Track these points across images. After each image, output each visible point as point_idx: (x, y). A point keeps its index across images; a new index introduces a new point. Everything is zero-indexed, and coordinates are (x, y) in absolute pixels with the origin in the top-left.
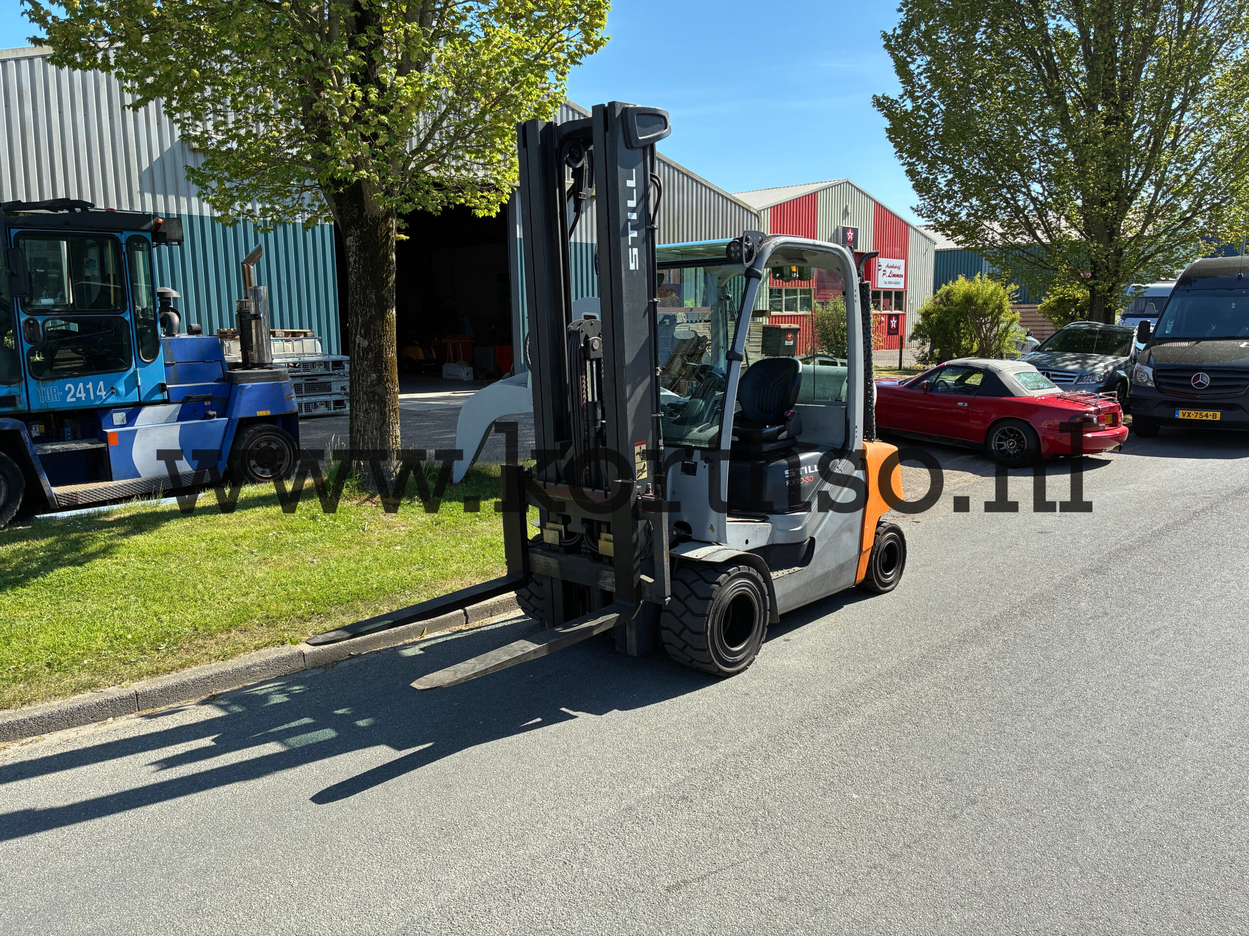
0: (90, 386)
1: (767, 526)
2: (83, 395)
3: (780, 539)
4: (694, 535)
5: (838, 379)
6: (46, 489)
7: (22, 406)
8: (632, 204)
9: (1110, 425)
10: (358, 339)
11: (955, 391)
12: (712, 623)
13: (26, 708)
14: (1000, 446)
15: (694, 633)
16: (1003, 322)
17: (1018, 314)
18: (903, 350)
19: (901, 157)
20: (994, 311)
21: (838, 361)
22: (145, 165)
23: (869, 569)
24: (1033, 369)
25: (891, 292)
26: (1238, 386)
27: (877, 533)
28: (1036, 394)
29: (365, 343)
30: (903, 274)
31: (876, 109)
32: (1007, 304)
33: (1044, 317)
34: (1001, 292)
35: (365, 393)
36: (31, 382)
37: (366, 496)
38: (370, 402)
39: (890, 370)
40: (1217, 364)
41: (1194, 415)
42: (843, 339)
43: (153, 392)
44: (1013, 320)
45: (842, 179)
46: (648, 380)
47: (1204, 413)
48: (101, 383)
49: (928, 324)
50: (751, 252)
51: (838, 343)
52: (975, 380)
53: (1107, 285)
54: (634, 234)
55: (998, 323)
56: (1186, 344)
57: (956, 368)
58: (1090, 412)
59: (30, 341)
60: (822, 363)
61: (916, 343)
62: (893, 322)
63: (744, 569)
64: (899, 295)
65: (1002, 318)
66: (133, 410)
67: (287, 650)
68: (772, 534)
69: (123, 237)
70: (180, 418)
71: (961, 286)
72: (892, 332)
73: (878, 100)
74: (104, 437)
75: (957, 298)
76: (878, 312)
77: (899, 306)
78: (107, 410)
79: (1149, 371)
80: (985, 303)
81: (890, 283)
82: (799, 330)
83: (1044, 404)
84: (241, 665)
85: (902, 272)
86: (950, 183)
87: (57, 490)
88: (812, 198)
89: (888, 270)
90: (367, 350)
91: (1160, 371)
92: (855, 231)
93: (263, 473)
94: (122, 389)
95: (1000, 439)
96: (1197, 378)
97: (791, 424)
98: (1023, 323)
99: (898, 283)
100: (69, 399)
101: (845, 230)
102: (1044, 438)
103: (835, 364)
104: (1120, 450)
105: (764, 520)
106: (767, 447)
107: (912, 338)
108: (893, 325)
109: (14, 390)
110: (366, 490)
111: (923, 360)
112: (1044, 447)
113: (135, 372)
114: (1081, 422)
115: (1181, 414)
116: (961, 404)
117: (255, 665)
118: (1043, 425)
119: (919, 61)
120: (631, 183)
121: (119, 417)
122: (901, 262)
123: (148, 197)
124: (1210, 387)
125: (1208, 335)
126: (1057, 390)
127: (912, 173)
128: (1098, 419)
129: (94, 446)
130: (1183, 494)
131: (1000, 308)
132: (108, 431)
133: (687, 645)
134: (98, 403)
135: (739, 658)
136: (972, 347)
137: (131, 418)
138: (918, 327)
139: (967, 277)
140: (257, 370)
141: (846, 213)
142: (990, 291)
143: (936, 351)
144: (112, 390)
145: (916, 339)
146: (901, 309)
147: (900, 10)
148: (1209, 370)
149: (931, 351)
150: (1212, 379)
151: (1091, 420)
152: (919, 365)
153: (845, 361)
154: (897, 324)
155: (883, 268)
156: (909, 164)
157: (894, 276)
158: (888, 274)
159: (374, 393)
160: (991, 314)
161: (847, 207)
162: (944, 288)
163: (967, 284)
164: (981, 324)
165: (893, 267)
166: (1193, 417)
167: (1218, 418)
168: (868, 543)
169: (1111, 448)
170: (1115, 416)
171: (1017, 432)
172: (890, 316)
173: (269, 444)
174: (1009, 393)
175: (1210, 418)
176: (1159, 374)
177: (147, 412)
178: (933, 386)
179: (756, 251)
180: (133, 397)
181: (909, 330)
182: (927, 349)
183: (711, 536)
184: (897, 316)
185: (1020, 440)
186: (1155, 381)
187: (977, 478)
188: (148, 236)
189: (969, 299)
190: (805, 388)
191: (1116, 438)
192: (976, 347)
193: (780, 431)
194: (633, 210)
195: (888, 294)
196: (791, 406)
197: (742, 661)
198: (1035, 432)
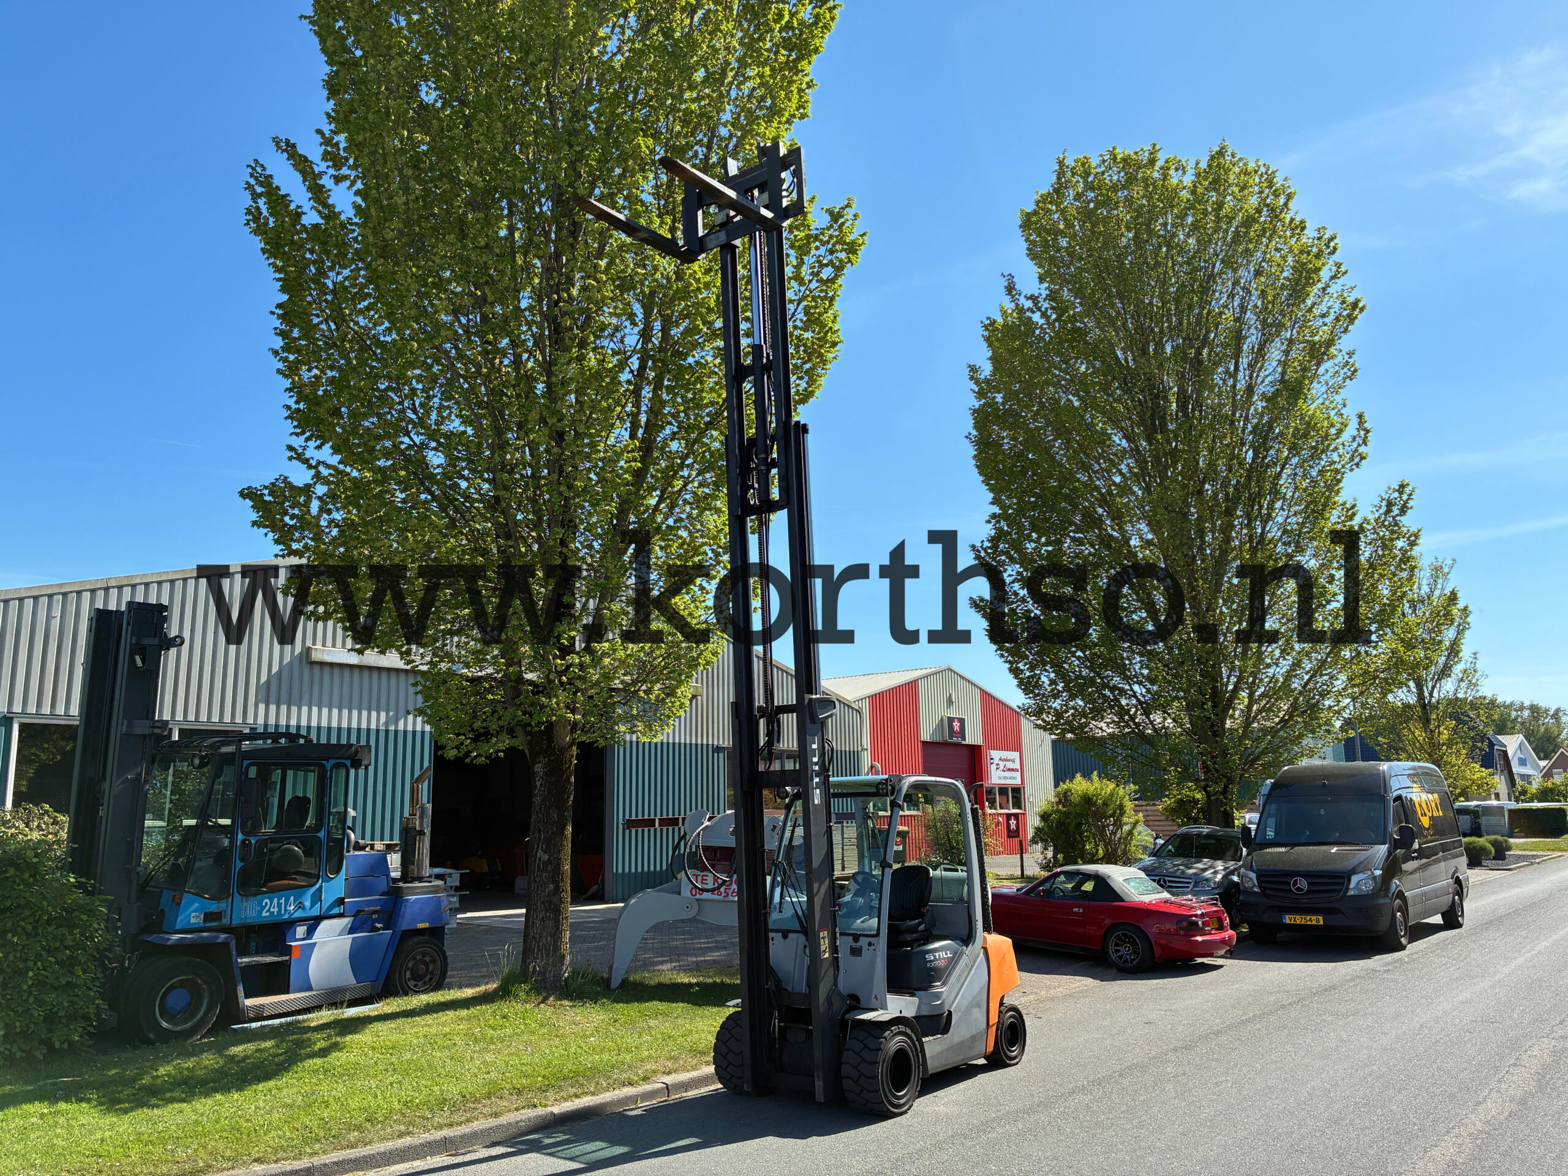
0: (282, 901)
1: (915, 1000)
2: (276, 910)
3: (925, 1012)
4: (862, 1005)
5: (960, 882)
6: (240, 1000)
7: (225, 921)
8: (815, 760)
9: (1217, 929)
10: (540, 853)
11: (1072, 897)
12: (882, 1070)
13: (368, 1147)
14: (1117, 951)
15: (868, 1078)
16: (1126, 824)
17: (1141, 815)
18: (1025, 856)
19: (1002, 656)
20: (1115, 812)
21: (959, 868)
22: (264, 678)
23: (996, 1043)
24: (1143, 875)
25: (1007, 789)
26: (1334, 890)
27: (1000, 1012)
28: (1146, 899)
29: (546, 857)
30: (1018, 767)
31: (973, 610)
32: (1129, 805)
33: (1167, 819)
34: (1121, 792)
35: (543, 903)
36: (237, 897)
37: (541, 998)
38: (546, 910)
39: (1011, 878)
40: (1311, 869)
41: (1299, 920)
42: (958, 844)
43: (331, 907)
44: (1137, 822)
45: (944, 666)
46: (827, 882)
47: (1308, 918)
48: (292, 898)
49: (1048, 826)
50: (893, 788)
51: (953, 848)
52: (1088, 886)
53: (1219, 788)
54: (817, 780)
55: (1121, 826)
56: (1283, 850)
57: (1070, 875)
58: (1196, 916)
59: (242, 860)
60: (946, 870)
61: (1039, 847)
62: (1013, 822)
63: (902, 1028)
64: (1017, 791)
65: (1125, 819)
66: (314, 923)
67: (540, 1111)
68: (919, 1007)
69: (328, 765)
70: (351, 931)
71: (1079, 785)
72: (1013, 834)
73: (975, 602)
74: (288, 950)
75: (1075, 799)
76: (993, 811)
77: (1018, 804)
78: (293, 923)
79: (1253, 876)
80: (1105, 804)
81: (1005, 778)
82: (908, 832)
83: (1153, 908)
84: (512, 1120)
85: (1017, 766)
86: (1053, 682)
87: (250, 1002)
88: (912, 685)
89: (1002, 764)
90: (546, 863)
91: (1262, 875)
92: (962, 721)
93: (415, 986)
94: (307, 904)
95: (1117, 945)
96: (1295, 883)
97: (927, 918)
98: (1147, 823)
99: (1015, 778)
100: (264, 914)
101: (951, 720)
102: (1156, 943)
103: (957, 870)
104: (1231, 954)
105: (912, 995)
106: (909, 937)
107: (1034, 841)
108: (1013, 826)
109: (223, 905)
110: (539, 994)
111: (1046, 867)
112: (1158, 952)
113: (321, 887)
114: (1190, 926)
115: (1288, 919)
116: (1076, 910)
117: (521, 1120)
118: (1153, 928)
119: (1009, 572)
120: (815, 746)
121: (301, 931)
122: (1015, 755)
123: (262, 707)
124: (1309, 892)
125: (1302, 841)
126: (1166, 895)
127: (1015, 672)
128: (1203, 923)
129: (280, 959)
130: (1279, 992)
131: (1121, 807)
132: (293, 944)
133: (863, 1089)
134: (286, 916)
135: (902, 1101)
136: (1097, 851)
137: (310, 932)
138: (1038, 830)
139: (1084, 776)
140: (417, 884)
141: (950, 702)
142: (1109, 792)
143: (1060, 856)
144: (300, 906)
145: (1037, 843)
146: (1020, 808)
147: (989, 522)
148: (1306, 875)
149: (1055, 857)
150: (1309, 884)
151: (1196, 923)
152: (1043, 873)
153: (965, 868)
154: (1017, 825)
155: (996, 761)
156: (1010, 662)
157: (1009, 770)
158: (1001, 768)
159: (551, 902)
160: (1112, 816)
161: (950, 695)
162: (1063, 786)
163: (1084, 783)
164: (1104, 827)
165: (1006, 760)
166: (1298, 922)
167: (1321, 923)
168: (994, 1019)
169: (1222, 952)
170: (1220, 921)
171: (1131, 937)
172: (1009, 816)
173: (424, 956)
174: (1121, 899)
175: (1314, 923)
176: (1263, 879)
177: (325, 924)
178: (1049, 893)
179: (897, 788)
180: (315, 912)
181: (1030, 833)
182: (1050, 854)
183: (874, 1003)
184: (1016, 816)
185: (1135, 945)
186: (1260, 886)
187: (1097, 982)
188: (348, 762)
189: (1087, 800)
190: (936, 890)
191: (1223, 942)
192: (1101, 852)
193: (920, 924)
194: (816, 764)
195: (1003, 790)
196: (926, 905)
197: (904, 1105)
198: (1148, 937)
